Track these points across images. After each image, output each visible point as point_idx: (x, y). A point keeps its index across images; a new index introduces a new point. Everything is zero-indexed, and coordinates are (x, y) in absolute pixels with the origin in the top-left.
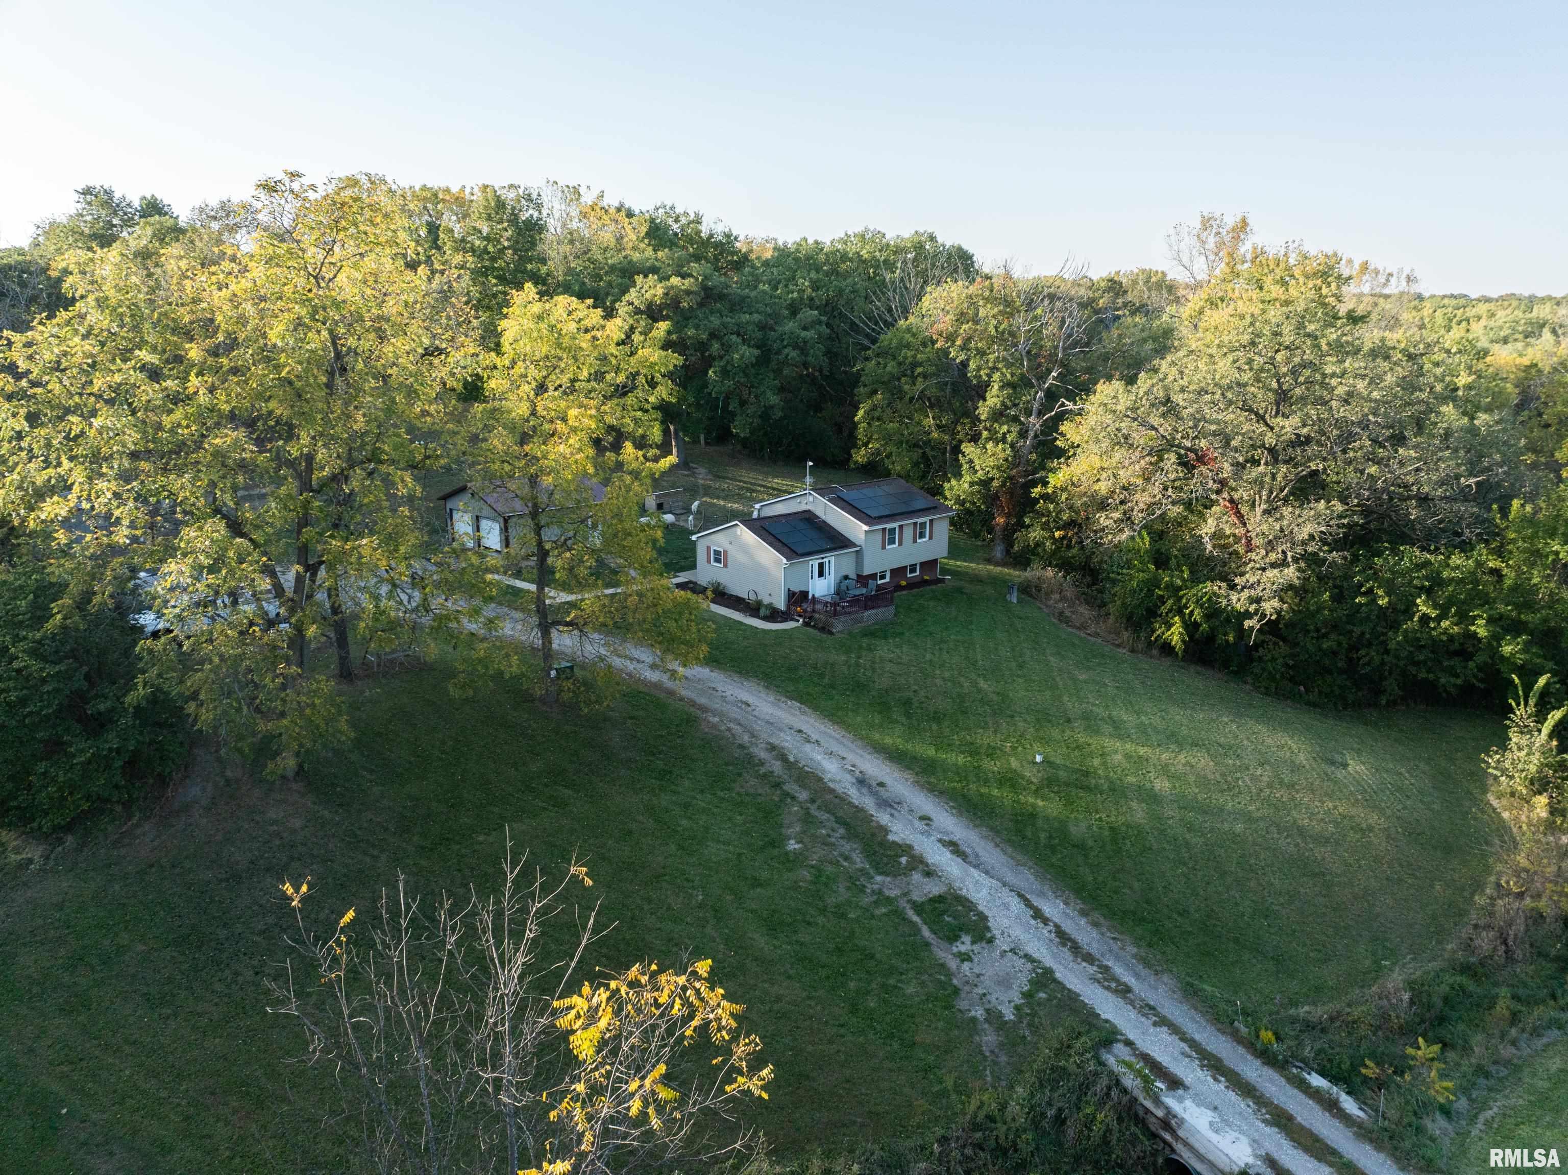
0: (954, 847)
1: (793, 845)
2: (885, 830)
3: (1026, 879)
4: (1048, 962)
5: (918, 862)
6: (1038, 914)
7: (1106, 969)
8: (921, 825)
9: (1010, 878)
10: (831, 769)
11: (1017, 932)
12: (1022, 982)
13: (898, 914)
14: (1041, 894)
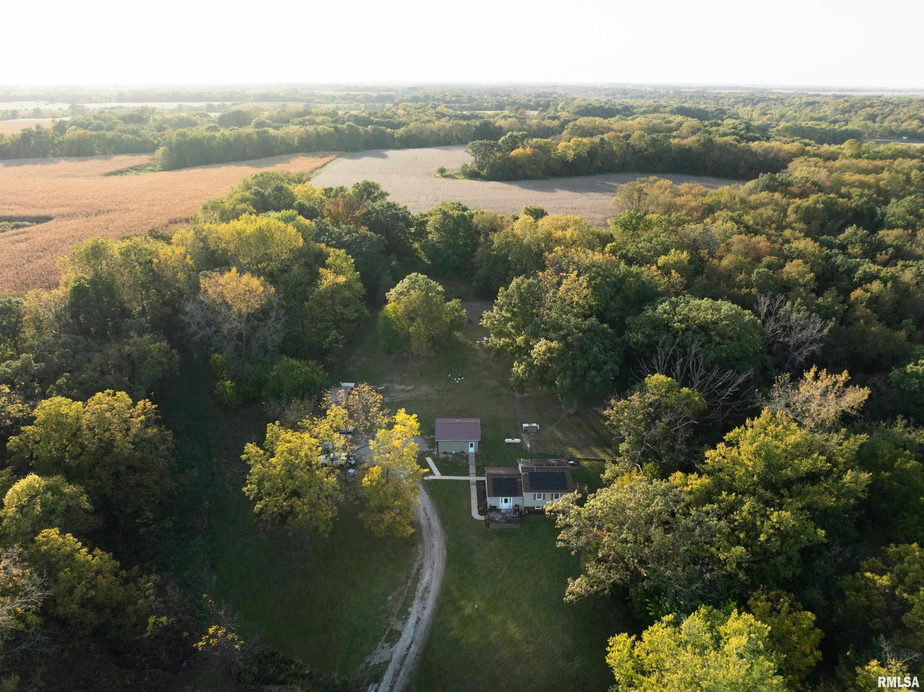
0: (419, 619)
1: (390, 598)
2: (411, 605)
3: (419, 638)
4: (393, 660)
5: (406, 619)
6: (408, 649)
7: (401, 669)
8: (420, 610)
9: (417, 637)
10: (426, 579)
11: (398, 650)
12: (382, 661)
13: (386, 629)
14: (417, 644)
